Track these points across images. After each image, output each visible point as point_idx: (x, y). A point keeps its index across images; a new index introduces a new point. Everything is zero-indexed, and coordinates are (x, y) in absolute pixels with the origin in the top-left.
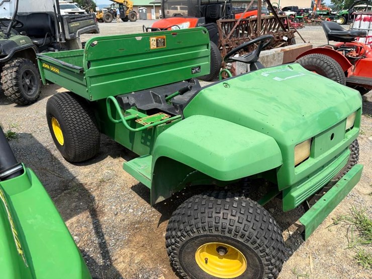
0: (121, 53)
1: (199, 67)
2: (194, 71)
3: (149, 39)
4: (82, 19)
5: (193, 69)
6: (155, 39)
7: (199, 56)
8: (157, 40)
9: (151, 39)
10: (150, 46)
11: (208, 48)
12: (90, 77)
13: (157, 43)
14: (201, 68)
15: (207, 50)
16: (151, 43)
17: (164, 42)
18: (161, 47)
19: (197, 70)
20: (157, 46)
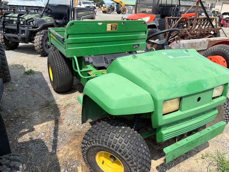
0: (88, 31)
1: (139, 45)
2: (134, 47)
3: (107, 25)
4: (86, 10)
5: (134, 45)
6: (110, 25)
7: (139, 38)
8: (111, 26)
9: (108, 25)
10: (106, 29)
11: (146, 34)
12: (68, 44)
13: (112, 27)
14: (140, 45)
15: (145, 34)
16: (108, 27)
17: (116, 27)
18: (114, 30)
19: (137, 46)
20: (111, 30)
